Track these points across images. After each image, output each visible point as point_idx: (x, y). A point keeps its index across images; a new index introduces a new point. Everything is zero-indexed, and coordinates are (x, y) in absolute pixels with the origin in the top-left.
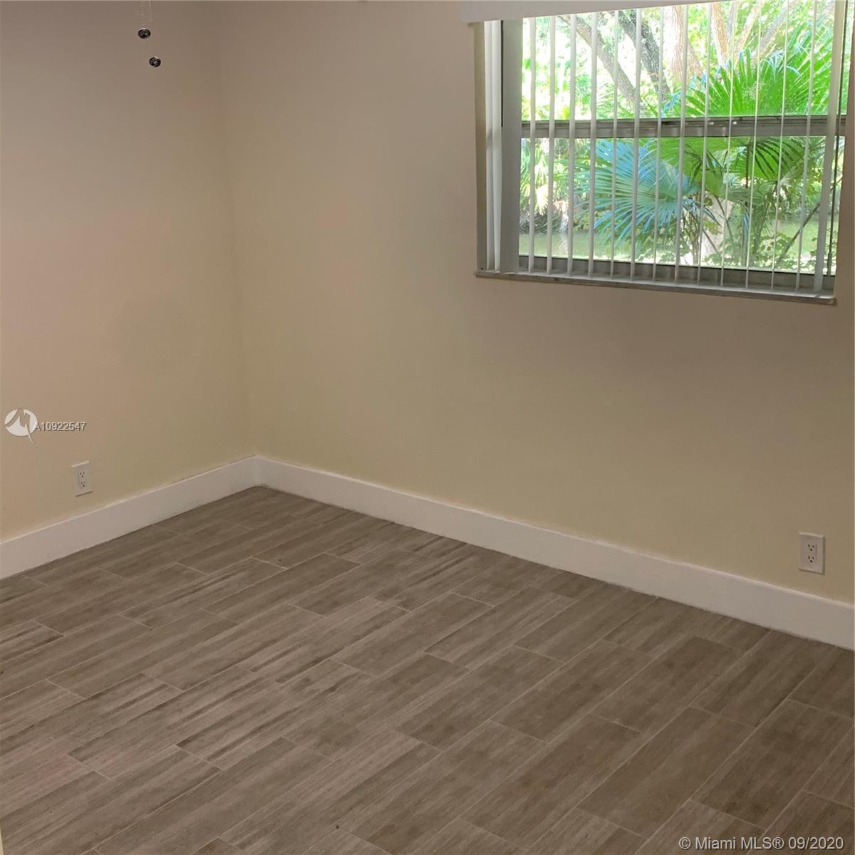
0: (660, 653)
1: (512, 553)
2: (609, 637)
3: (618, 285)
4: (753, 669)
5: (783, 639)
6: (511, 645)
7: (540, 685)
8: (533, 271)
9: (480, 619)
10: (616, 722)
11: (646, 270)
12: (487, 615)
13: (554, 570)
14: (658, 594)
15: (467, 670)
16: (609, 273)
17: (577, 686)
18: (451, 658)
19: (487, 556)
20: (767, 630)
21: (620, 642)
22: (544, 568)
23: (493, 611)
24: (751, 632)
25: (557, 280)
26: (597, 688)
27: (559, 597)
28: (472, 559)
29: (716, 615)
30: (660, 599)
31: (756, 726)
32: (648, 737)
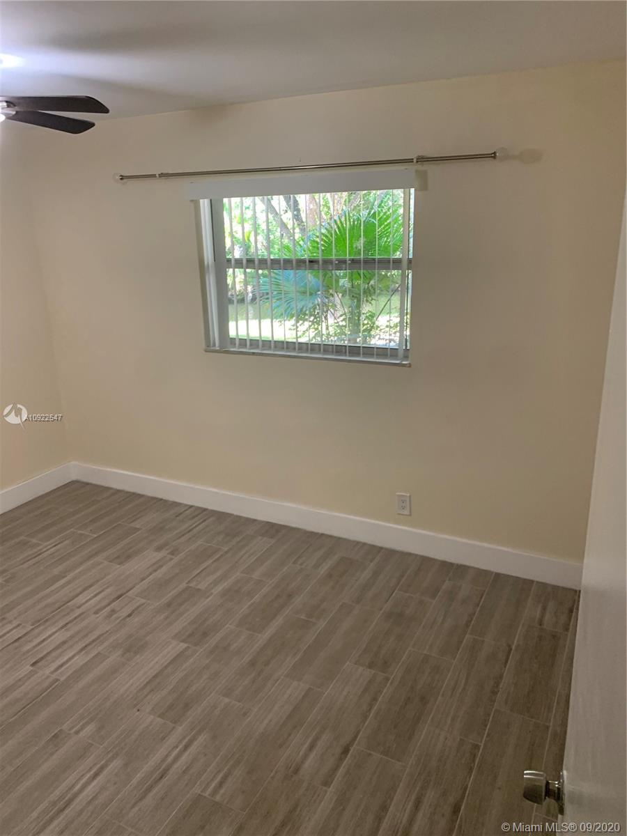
0: (324, 569)
1: (236, 513)
2: (294, 563)
3: (289, 356)
4: (376, 574)
5: (391, 552)
6: (238, 574)
7: (257, 598)
8: (239, 348)
9: (218, 559)
10: (303, 617)
11: (305, 346)
12: (222, 556)
13: (261, 522)
14: (321, 531)
15: (212, 594)
16: (283, 348)
17: (278, 596)
18: (202, 586)
19: (221, 516)
20: (381, 548)
21: (301, 564)
22: (255, 521)
23: (226, 552)
24: (374, 550)
25: (253, 353)
26: (290, 596)
27: (265, 538)
28: (211, 519)
29: (354, 541)
30: (322, 534)
31: (381, 610)
32: (322, 625)
